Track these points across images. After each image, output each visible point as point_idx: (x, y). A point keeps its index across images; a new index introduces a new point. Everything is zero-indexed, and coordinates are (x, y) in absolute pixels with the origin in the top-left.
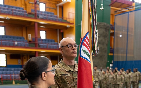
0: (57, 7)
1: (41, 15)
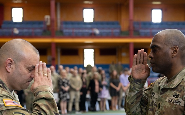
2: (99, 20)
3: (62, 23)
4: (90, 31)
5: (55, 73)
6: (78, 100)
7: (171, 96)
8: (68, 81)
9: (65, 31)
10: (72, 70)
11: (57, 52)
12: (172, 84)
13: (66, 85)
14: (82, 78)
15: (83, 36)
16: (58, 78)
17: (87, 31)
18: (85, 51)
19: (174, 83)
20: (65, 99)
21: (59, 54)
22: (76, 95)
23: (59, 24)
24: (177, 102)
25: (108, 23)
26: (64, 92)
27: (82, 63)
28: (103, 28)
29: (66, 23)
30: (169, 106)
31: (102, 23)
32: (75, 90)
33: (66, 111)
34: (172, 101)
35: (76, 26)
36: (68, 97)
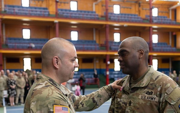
0: (169, 10)
1: (155, 19)
2: (34, 37)
3: (6, 39)
4: (28, 45)
5: (5, 76)
6: (23, 95)
7: (143, 94)
8: (15, 81)
9: (9, 44)
10: (17, 73)
11: (3, 60)
12: (141, 84)
13: (13, 84)
14: (25, 79)
15: (23, 48)
16: (7, 79)
17: (26, 45)
18: (25, 59)
19: (143, 83)
20: (13, 94)
21: (5, 62)
22: (21, 92)
23: (4, 40)
24: (152, 99)
25: (41, 40)
26: (12, 90)
27: (22, 68)
28: (37, 44)
29: (10, 39)
30: (144, 102)
31: (36, 40)
32: (20, 88)
33: (14, 104)
34: (146, 98)
35: (18, 41)
36: (15, 93)
